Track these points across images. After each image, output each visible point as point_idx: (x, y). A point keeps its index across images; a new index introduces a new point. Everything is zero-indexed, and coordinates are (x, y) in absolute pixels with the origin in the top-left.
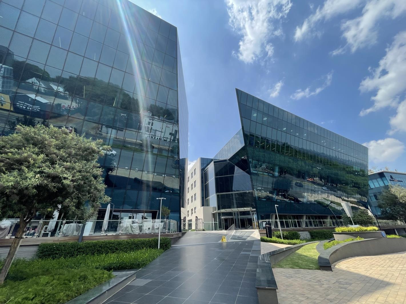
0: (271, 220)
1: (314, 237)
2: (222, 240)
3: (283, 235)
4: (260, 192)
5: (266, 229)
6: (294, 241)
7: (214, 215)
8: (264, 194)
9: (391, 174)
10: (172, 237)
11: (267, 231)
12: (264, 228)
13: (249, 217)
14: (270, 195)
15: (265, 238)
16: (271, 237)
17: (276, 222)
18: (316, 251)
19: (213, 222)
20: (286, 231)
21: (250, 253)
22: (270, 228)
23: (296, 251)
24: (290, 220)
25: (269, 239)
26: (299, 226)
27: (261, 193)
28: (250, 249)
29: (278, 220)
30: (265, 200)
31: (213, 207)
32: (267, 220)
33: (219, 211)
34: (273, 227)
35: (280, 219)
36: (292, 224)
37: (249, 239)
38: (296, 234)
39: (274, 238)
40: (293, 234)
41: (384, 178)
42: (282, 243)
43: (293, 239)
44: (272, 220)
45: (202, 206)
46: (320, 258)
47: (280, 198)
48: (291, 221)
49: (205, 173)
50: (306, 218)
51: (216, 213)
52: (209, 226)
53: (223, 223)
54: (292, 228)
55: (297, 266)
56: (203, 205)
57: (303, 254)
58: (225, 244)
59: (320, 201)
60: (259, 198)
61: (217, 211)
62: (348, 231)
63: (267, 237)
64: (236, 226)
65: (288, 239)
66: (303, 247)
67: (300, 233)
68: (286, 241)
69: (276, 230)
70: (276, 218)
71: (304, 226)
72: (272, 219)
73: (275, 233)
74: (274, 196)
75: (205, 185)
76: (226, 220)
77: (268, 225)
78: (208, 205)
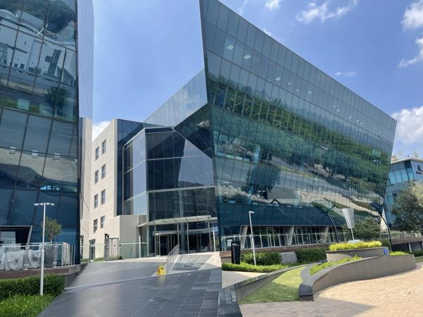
0: (240, 236)
1: (302, 258)
2: (159, 272)
3: (257, 258)
4: (227, 188)
5: (232, 250)
6: (273, 267)
7: (141, 230)
8: (233, 191)
9: (419, 164)
10: (66, 274)
11: (232, 254)
12: (228, 249)
13: (204, 231)
14: (243, 193)
15: (230, 264)
16: (238, 263)
17: (248, 239)
18: (299, 278)
19: (140, 243)
20: (263, 252)
21: (206, 288)
22: (238, 249)
23: (272, 280)
24: (270, 235)
25: (235, 265)
26: (283, 244)
27: (227, 190)
28: (206, 283)
29: (251, 236)
30: (234, 202)
31: (140, 216)
32: (234, 236)
33: (151, 223)
34: (242, 247)
35: (255, 233)
36: (272, 241)
37: (203, 268)
38: (277, 256)
39: (243, 265)
40: (272, 256)
41: (409, 169)
42: (255, 271)
43: (270, 264)
44: (243, 236)
45: (118, 215)
46: (301, 286)
47: (258, 198)
48: (272, 237)
49: (126, 152)
50: (295, 232)
51: (145, 226)
52: (132, 249)
53: (158, 243)
54: (272, 247)
55: (270, 299)
56: (119, 212)
57: (281, 284)
58: (162, 279)
59: (319, 202)
60: (224, 197)
61: (147, 223)
62: (345, 248)
63: (233, 262)
64: (180, 247)
65: (263, 264)
66: (283, 275)
67: (282, 254)
68: (261, 267)
69: (246, 252)
70: (249, 232)
71: (289, 242)
72: (241, 234)
73: (246, 256)
74: (249, 195)
75: (125, 175)
76: (163, 238)
77: (235, 244)
78: (129, 213)
